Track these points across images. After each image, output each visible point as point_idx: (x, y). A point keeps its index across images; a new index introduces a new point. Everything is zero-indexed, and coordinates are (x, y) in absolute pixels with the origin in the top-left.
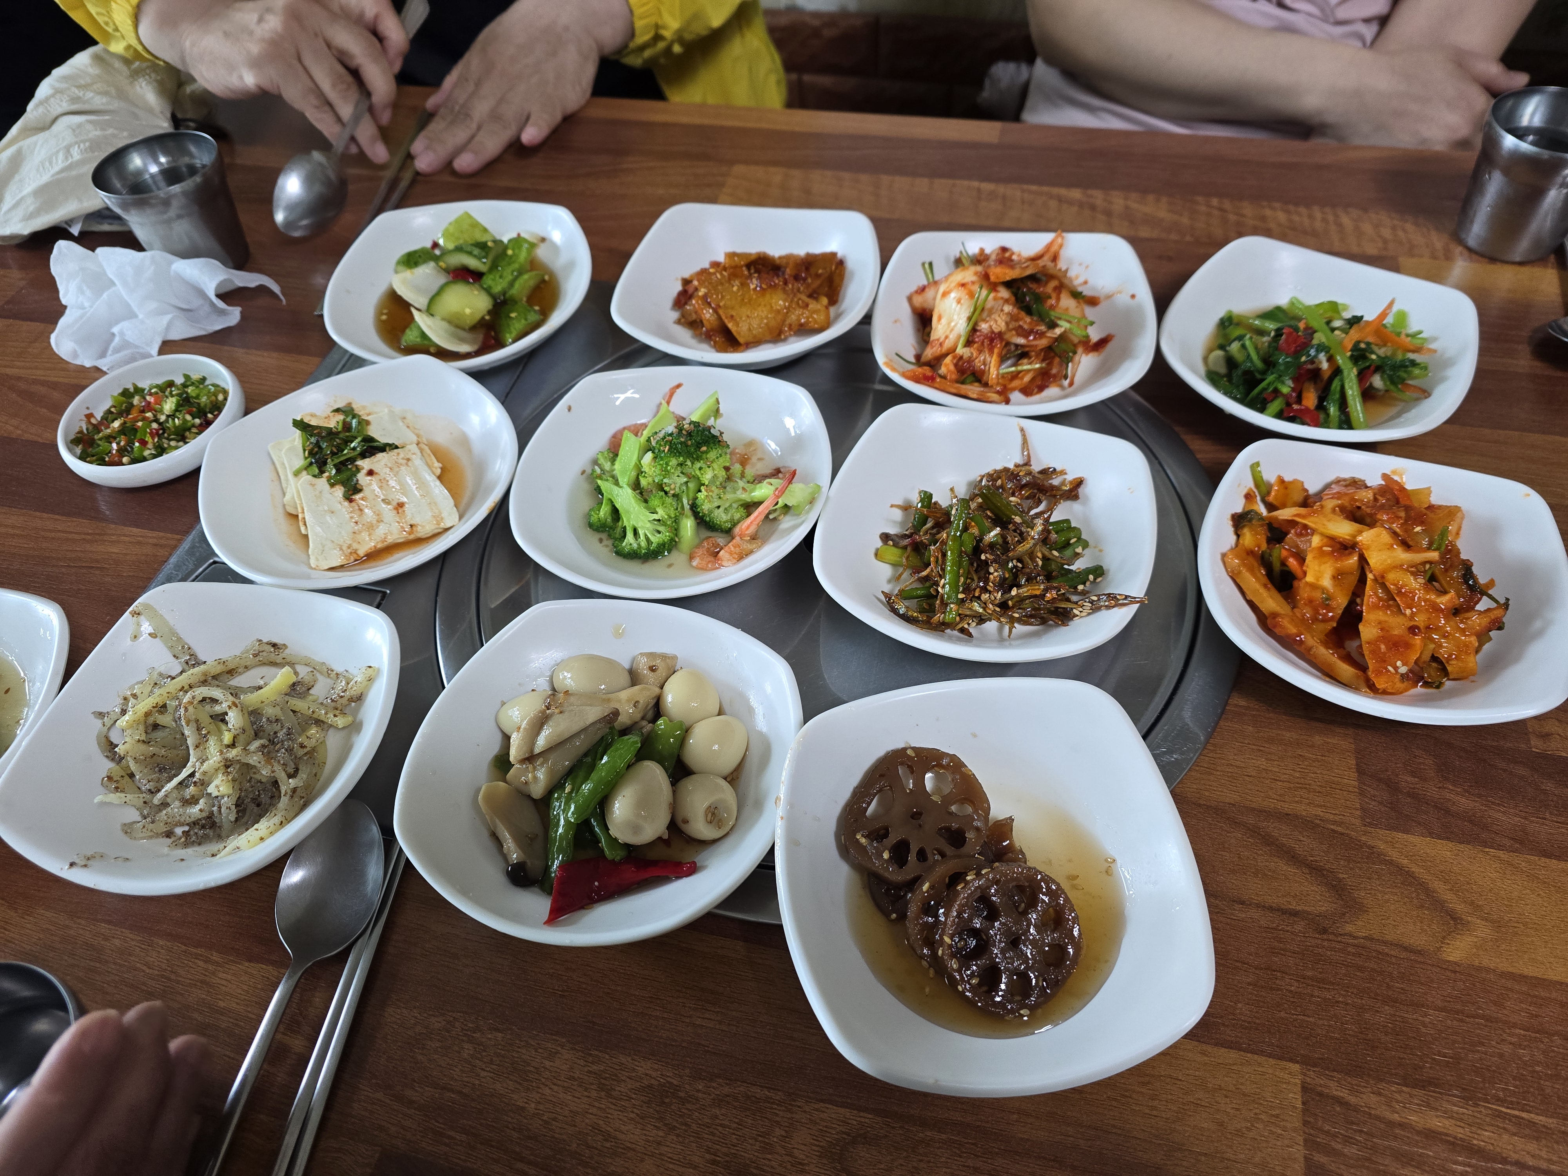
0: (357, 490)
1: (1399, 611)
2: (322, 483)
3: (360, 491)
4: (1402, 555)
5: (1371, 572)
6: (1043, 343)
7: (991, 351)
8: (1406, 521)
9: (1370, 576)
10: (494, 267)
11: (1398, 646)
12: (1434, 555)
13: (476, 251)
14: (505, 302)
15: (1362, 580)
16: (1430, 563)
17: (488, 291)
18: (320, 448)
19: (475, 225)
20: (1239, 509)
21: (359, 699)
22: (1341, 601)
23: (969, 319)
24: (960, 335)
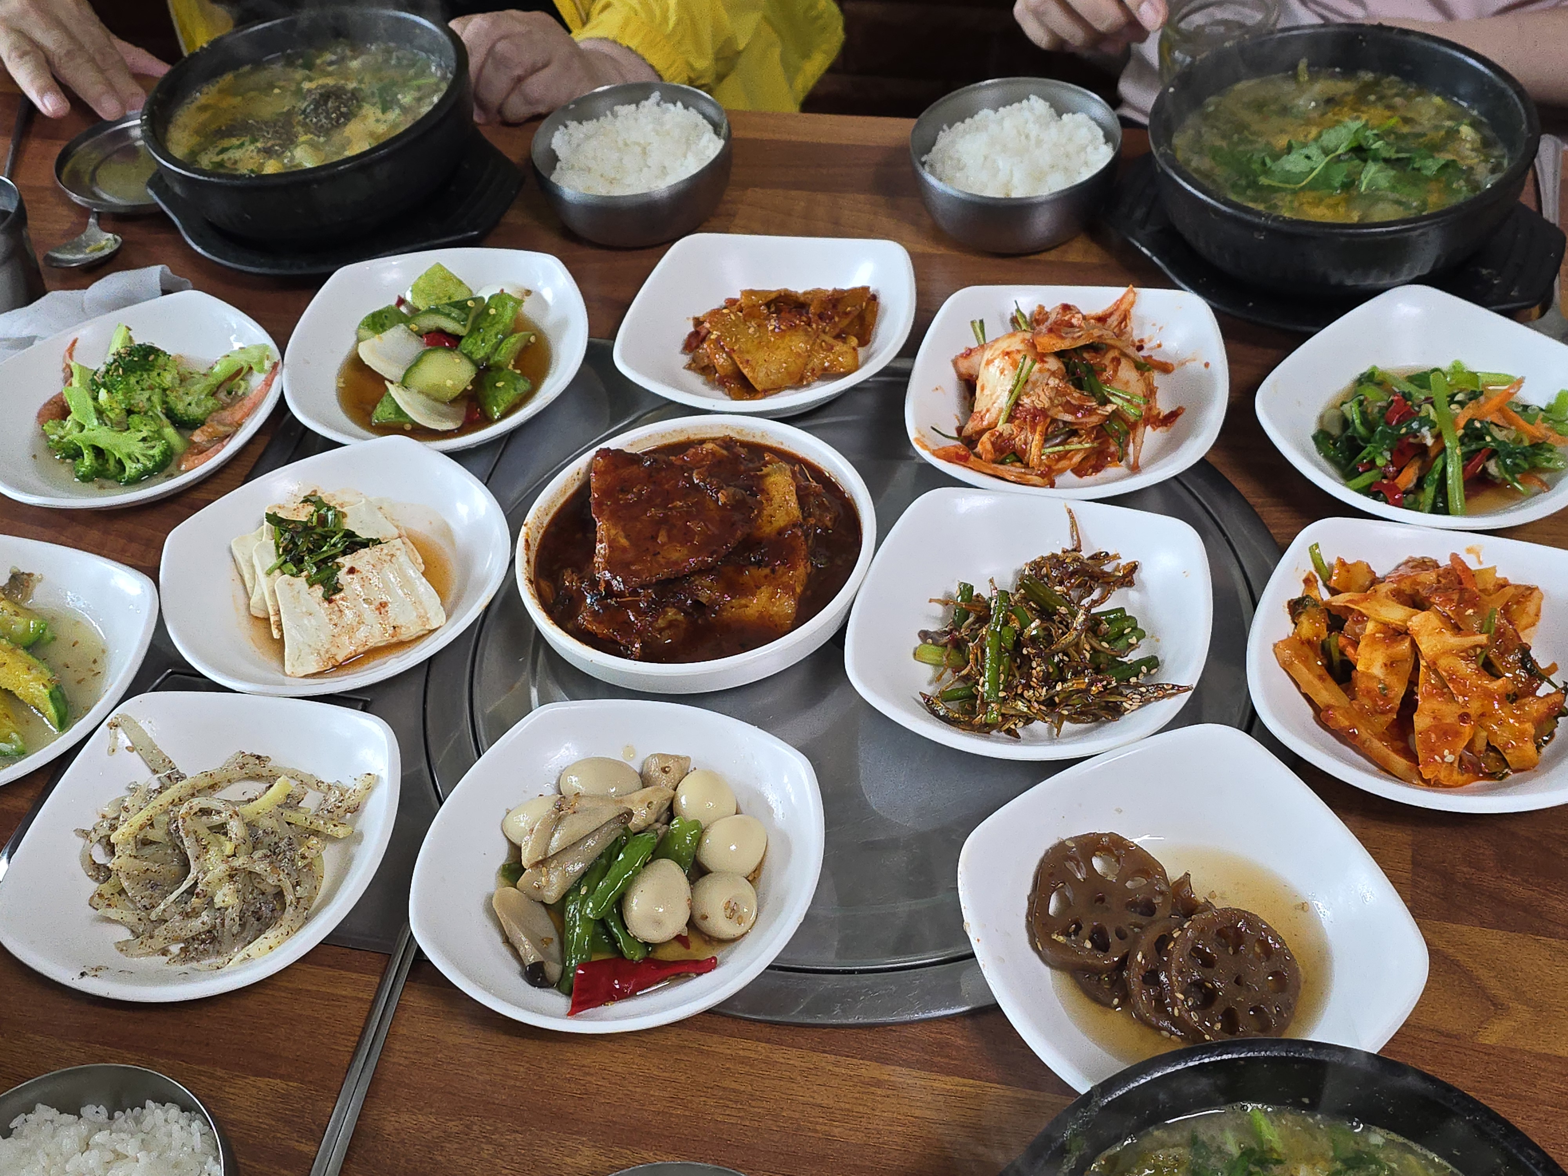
0: (337, 590)
1: (1452, 699)
2: (301, 582)
3: (341, 590)
4: (1451, 640)
5: (1423, 658)
6: (1094, 420)
7: (1034, 431)
9: (1423, 663)
10: (475, 329)
11: (1447, 735)
13: (455, 313)
14: (488, 368)
15: (1416, 667)
17: (469, 356)
18: (293, 545)
19: (449, 278)
20: (1297, 594)
21: (357, 809)
22: (1399, 690)
23: (1011, 392)
24: (1001, 410)
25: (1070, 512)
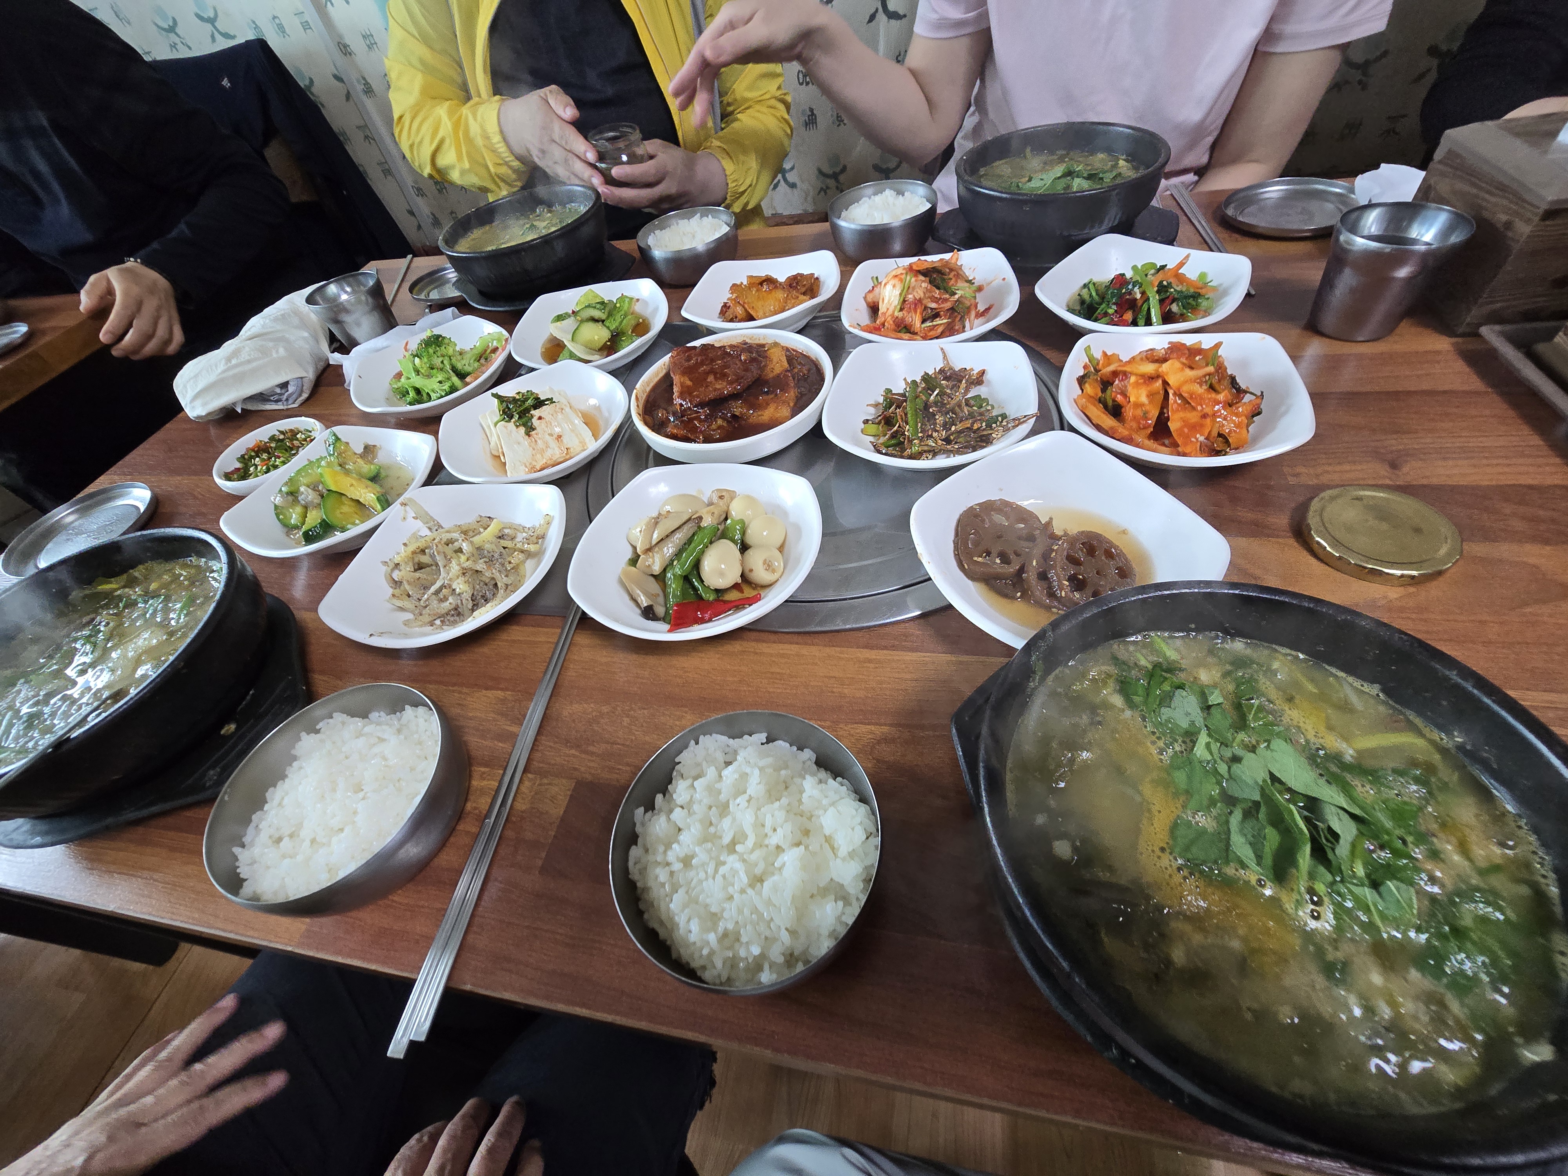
0: (533, 429)
1: (1194, 409)
2: (511, 425)
3: (534, 429)
4: (1189, 373)
5: (1171, 388)
6: (948, 305)
7: (916, 312)
8: (1190, 356)
9: (1171, 392)
10: (610, 315)
11: (1195, 428)
12: (1211, 369)
13: (598, 306)
14: (618, 332)
15: (1166, 394)
16: (1209, 374)
17: (608, 327)
18: (509, 408)
19: (597, 296)
20: (1082, 374)
21: (543, 537)
22: (1154, 413)
23: (901, 294)
24: (895, 307)
25: (942, 349)
